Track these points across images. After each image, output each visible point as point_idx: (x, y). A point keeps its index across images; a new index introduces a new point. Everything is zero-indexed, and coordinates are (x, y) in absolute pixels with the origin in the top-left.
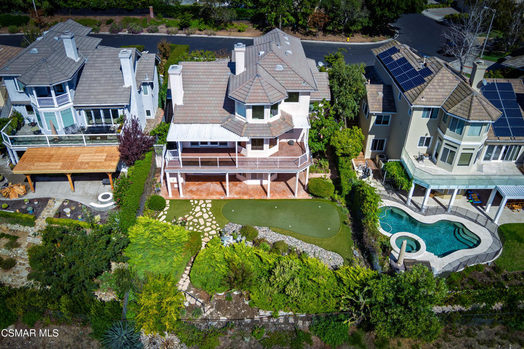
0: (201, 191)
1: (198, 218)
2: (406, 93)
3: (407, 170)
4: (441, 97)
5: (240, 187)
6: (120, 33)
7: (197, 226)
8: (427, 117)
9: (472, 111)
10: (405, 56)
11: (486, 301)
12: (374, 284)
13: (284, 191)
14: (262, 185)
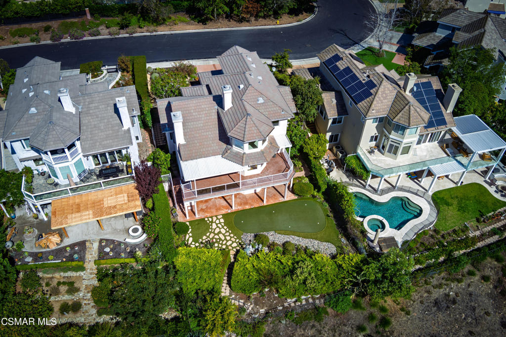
0: (210, 208)
1: (218, 234)
2: (358, 105)
3: (364, 163)
4: (386, 106)
5: (240, 198)
6: (63, 41)
7: (220, 241)
8: (376, 122)
9: (411, 119)
10: (349, 65)
11: (434, 257)
12: (366, 269)
13: (275, 195)
14: (255, 193)
